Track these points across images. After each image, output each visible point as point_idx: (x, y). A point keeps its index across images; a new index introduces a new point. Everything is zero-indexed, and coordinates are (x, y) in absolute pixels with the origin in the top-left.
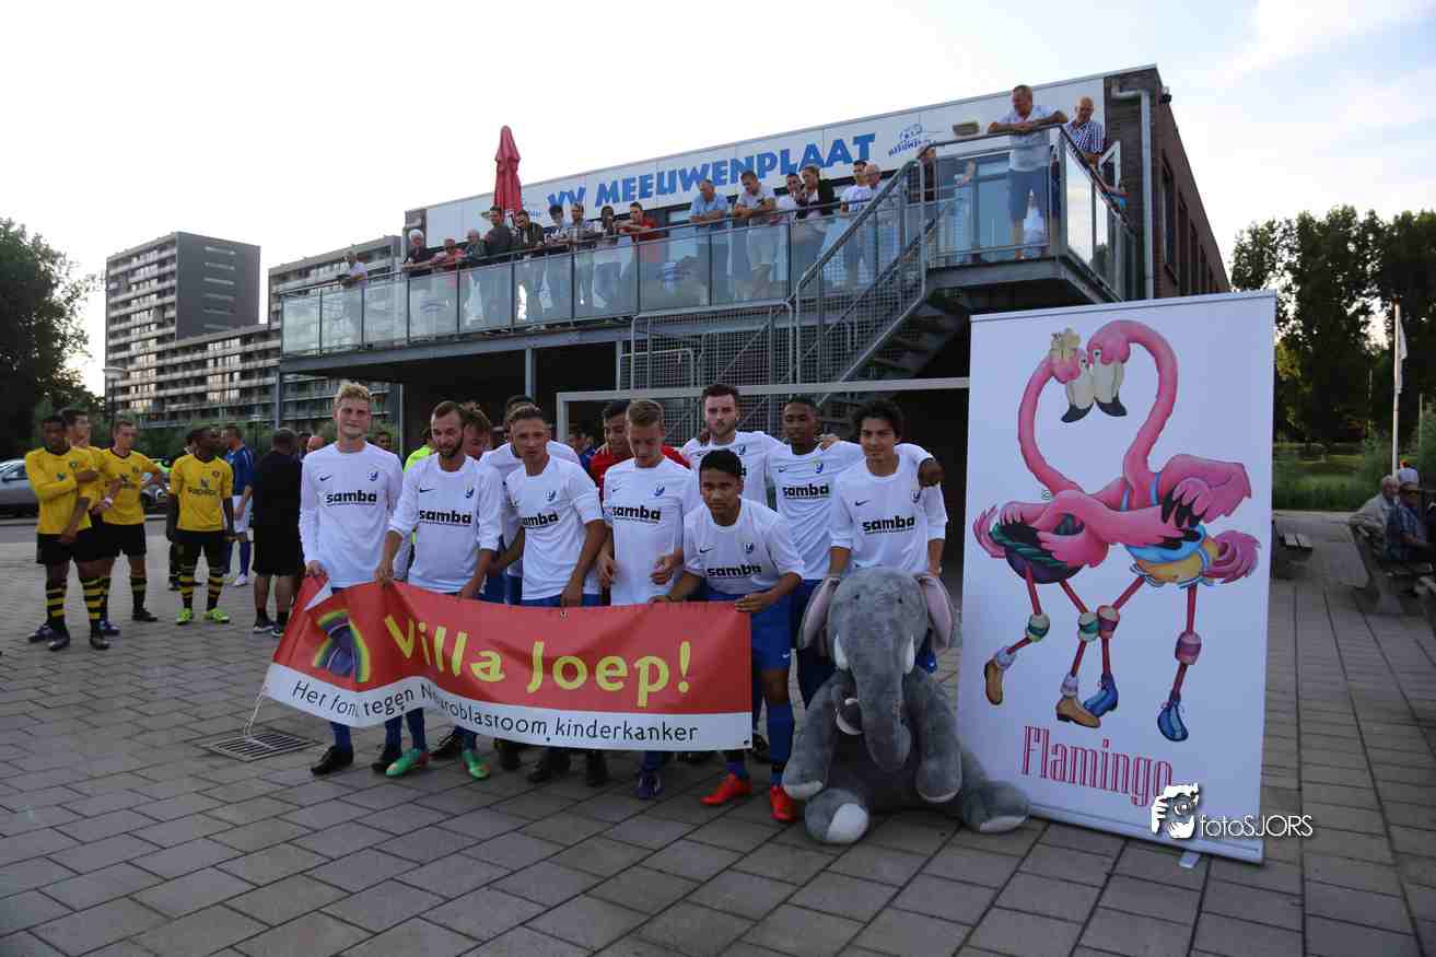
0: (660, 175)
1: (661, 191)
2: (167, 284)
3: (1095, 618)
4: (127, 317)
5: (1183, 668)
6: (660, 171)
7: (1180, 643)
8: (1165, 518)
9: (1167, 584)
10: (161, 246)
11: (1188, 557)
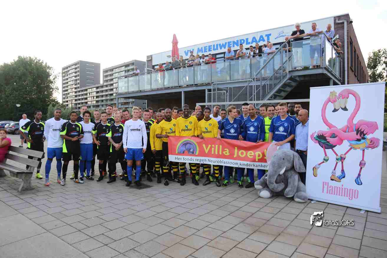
0: (214, 45)
1: (214, 49)
2: (77, 74)
3: (340, 157)
4: (67, 83)
5: (361, 168)
6: (214, 44)
7: (360, 163)
8: (357, 134)
9: (357, 149)
10: (76, 64)
11: (363, 143)
